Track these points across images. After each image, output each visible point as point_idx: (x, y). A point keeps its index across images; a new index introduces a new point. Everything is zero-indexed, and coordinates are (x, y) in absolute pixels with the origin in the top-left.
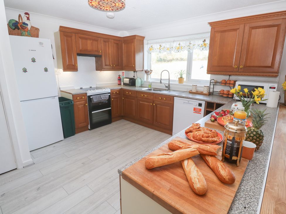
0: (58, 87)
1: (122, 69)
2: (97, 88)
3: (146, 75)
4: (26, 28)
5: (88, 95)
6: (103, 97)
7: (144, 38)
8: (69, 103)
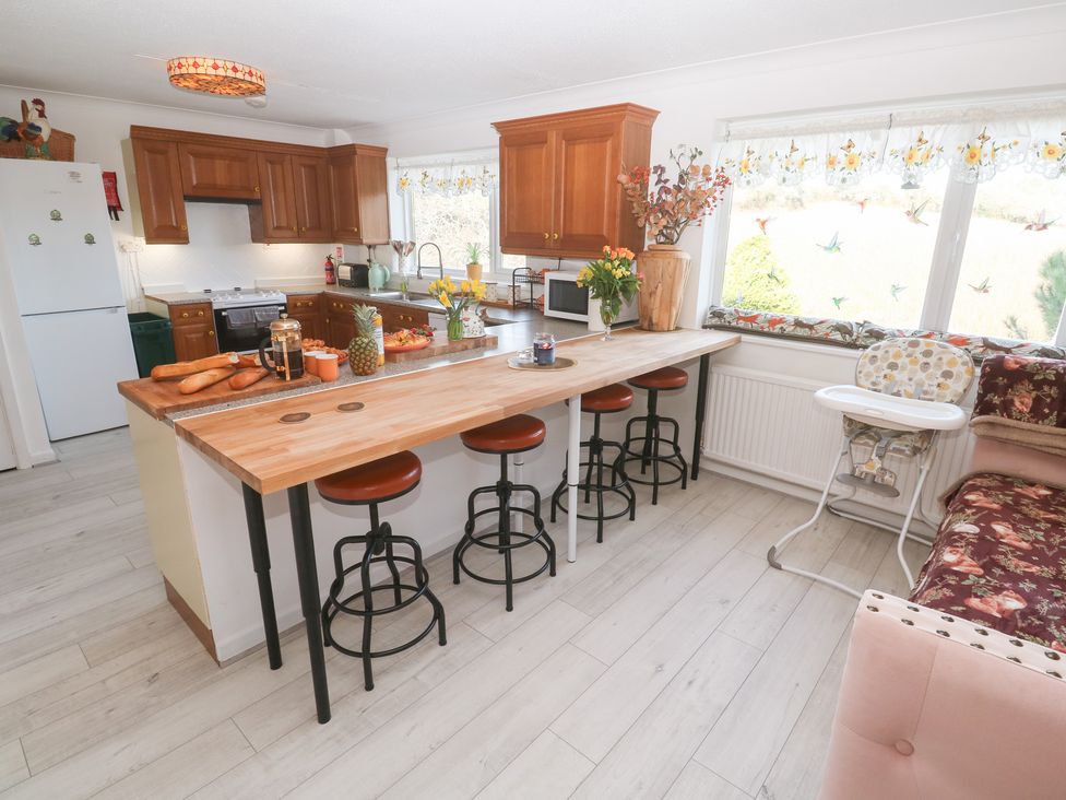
0: (138, 286)
1: (332, 239)
2: (257, 291)
3: (397, 255)
4: (37, 136)
5: (215, 307)
6: (261, 316)
7: (385, 150)
8: (158, 326)
